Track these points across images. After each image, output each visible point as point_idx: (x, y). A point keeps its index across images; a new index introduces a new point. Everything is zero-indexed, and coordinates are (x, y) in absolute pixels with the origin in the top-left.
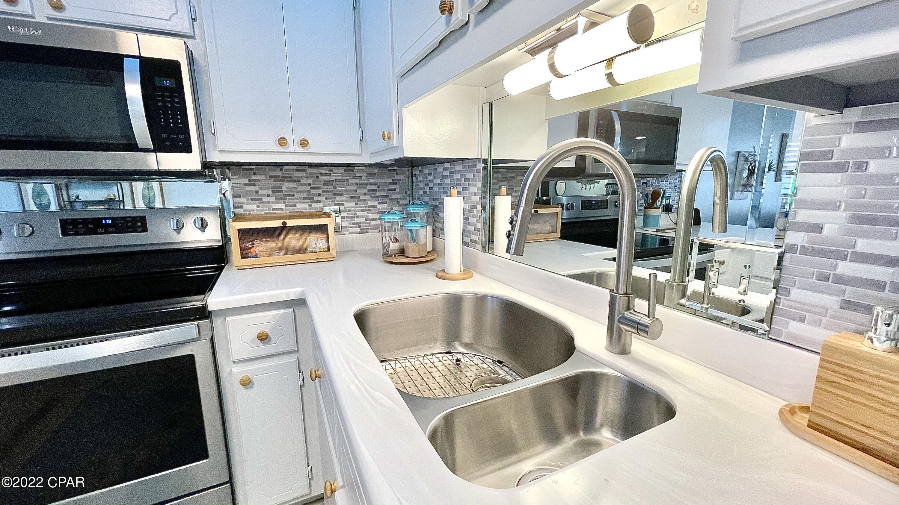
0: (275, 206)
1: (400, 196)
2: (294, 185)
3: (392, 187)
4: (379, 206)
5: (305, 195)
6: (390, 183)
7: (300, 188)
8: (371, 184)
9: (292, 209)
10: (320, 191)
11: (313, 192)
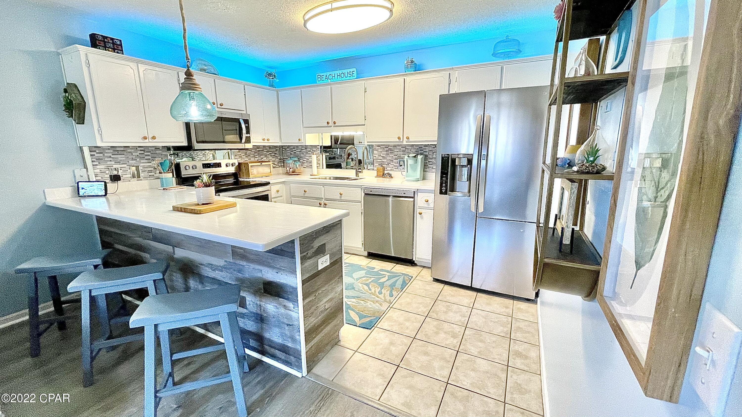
0: (245, 159)
1: (278, 155)
2: (250, 152)
3: (275, 152)
4: (273, 159)
5: (253, 155)
6: (275, 151)
7: (252, 153)
8: (270, 151)
9: (250, 160)
10: (257, 154)
11: (255, 154)
